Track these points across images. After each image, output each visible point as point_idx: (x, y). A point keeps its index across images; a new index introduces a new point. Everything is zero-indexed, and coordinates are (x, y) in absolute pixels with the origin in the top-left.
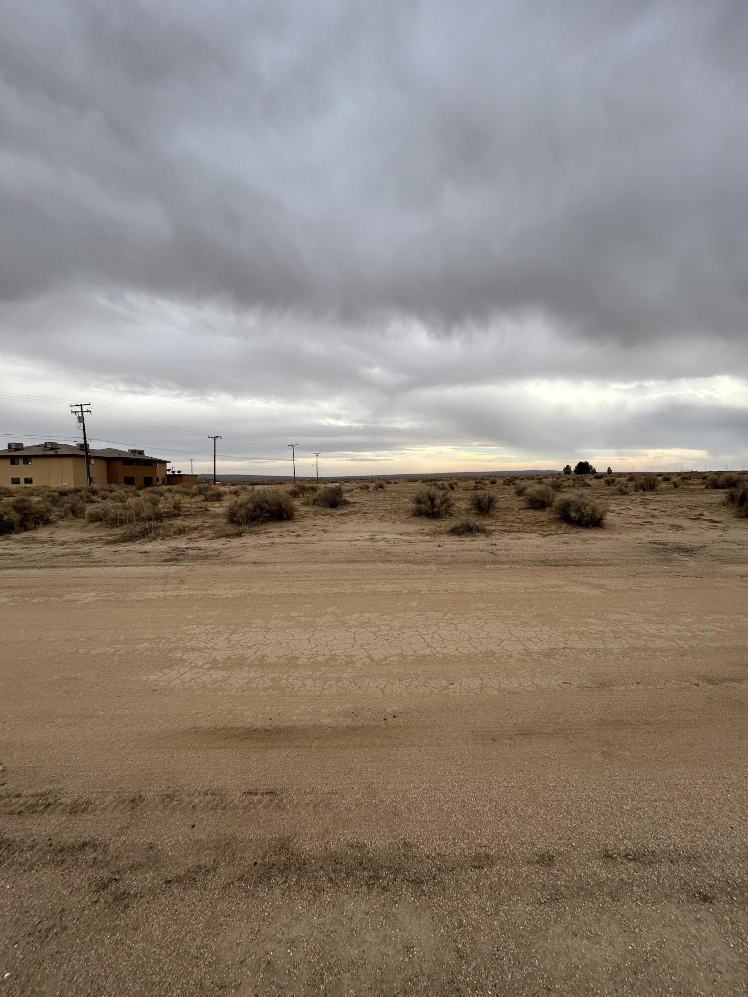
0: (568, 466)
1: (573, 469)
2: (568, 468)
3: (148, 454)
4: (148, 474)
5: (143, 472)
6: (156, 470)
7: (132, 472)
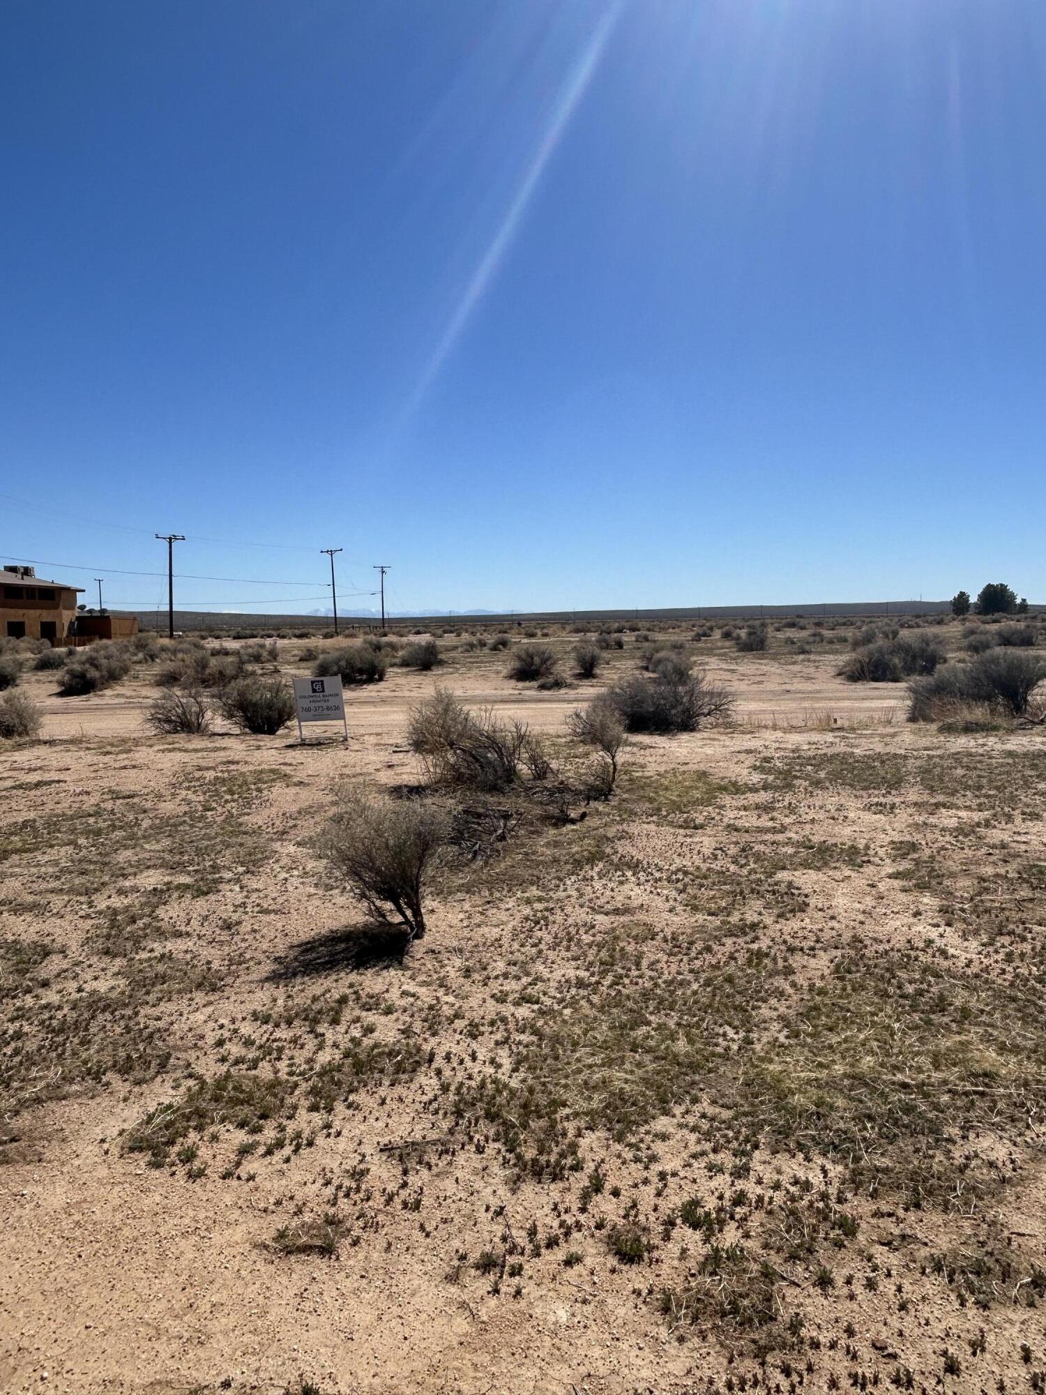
0: (962, 594)
1: (973, 599)
2: (962, 597)
3: (45, 575)
4: (47, 616)
5: (38, 612)
6: (61, 607)
7: (21, 612)
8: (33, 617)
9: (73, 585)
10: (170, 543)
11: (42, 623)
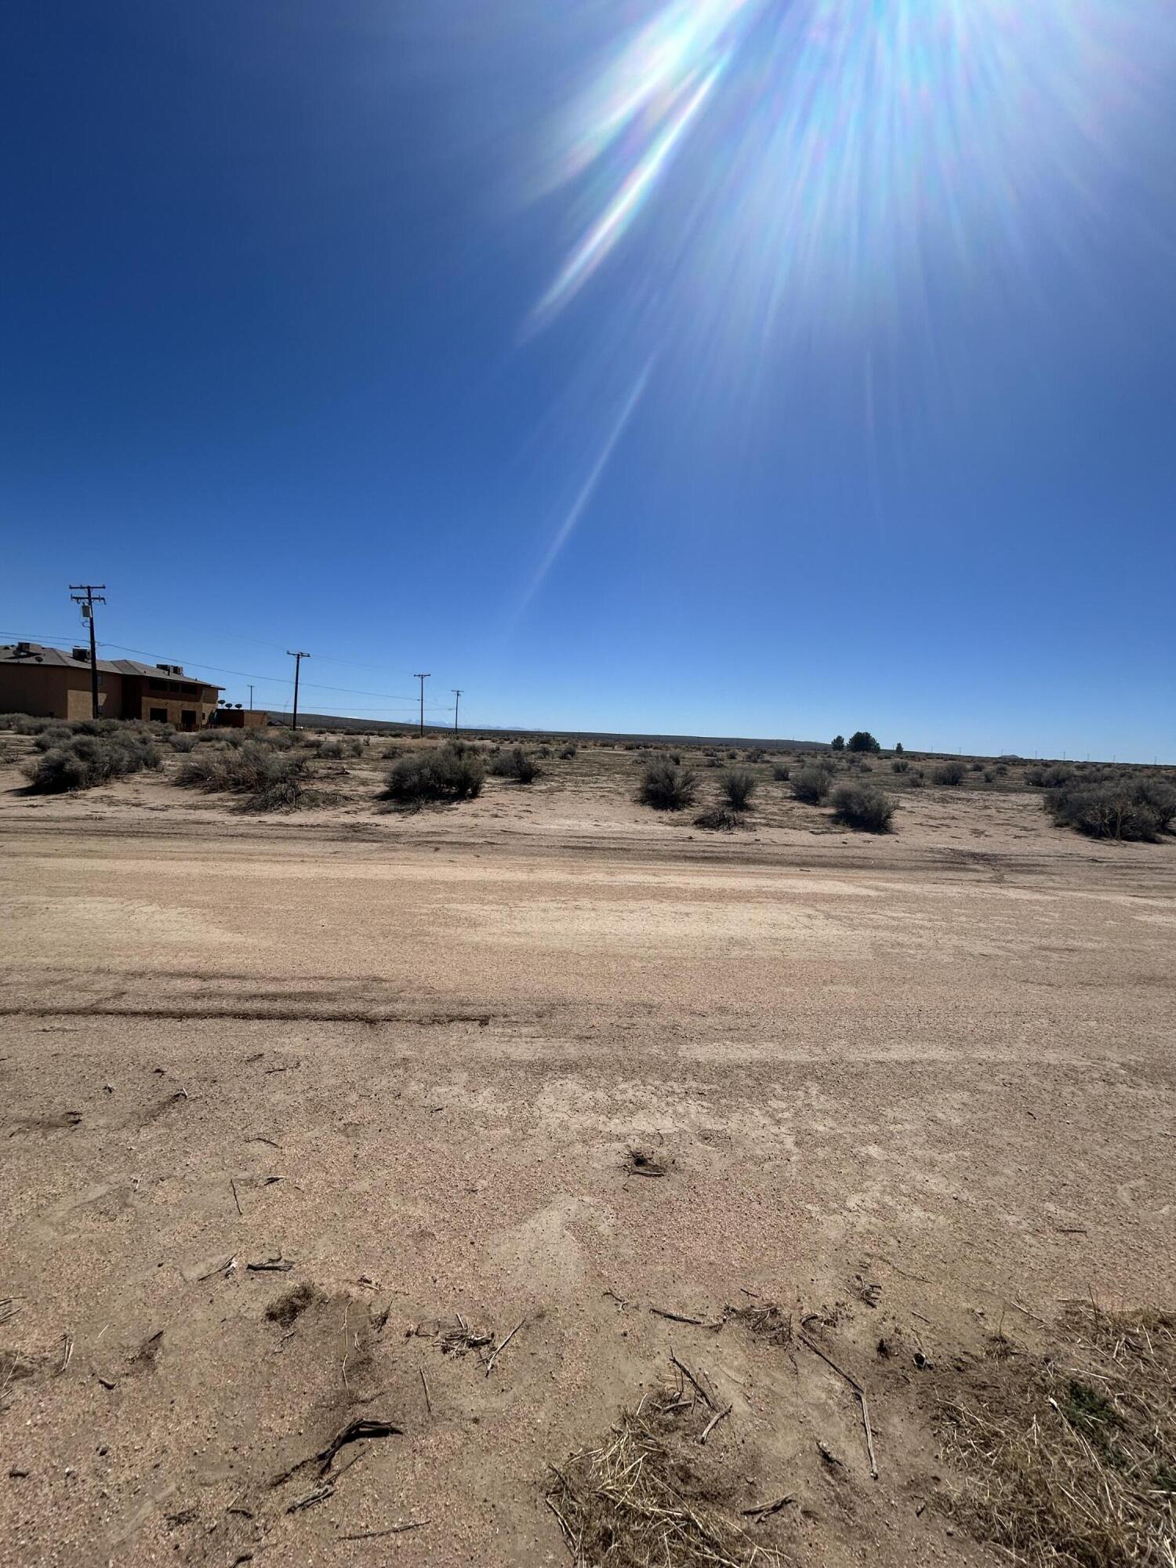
0: (839, 737)
1: (846, 742)
2: (839, 740)
4: (188, 706)
5: (180, 702)
6: (201, 701)
7: (164, 701)
8: (175, 707)
9: (214, 683)
10: (298, 658)
11: (183, 712)
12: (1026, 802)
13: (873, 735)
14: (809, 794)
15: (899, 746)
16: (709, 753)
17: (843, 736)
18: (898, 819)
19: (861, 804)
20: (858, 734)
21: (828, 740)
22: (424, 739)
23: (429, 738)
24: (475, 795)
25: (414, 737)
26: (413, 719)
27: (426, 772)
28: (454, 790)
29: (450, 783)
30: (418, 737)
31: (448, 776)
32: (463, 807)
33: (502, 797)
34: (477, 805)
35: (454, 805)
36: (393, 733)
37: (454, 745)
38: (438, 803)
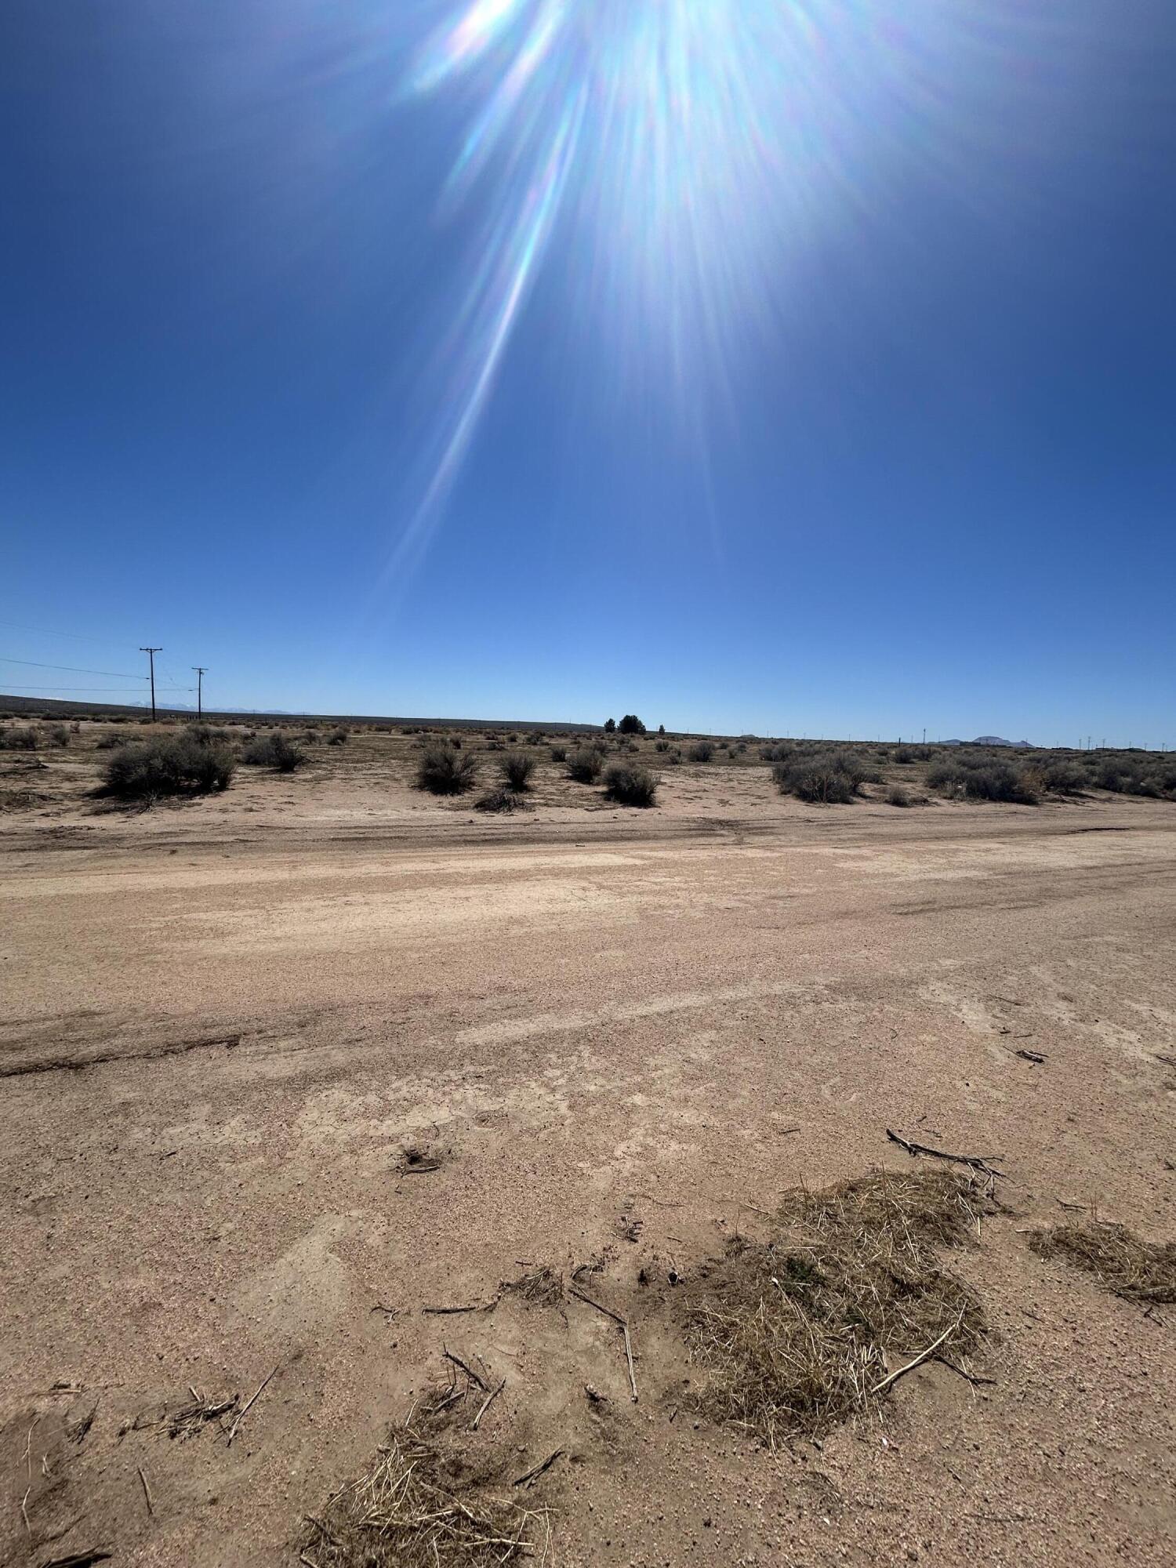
0: (611, 720)
1: (617, 724)
2: (611, 723)
12: (760, 775)
13: (639, 719)
14: (583, 774)
15: (662, 728)
16: (491, 736)
17: (614, 719)
18: (660, 793)
19: (629, 781)
20: (627, 717)
21: (601, 723)
22: (157, 725)
23: (164, 723)
24: (223, 786)
25: (143, 722)
26: (143, 701)
27: (158, 763)
28: (195, 783)
29: (190, 774)
30: (149, 723)
31: (187, 767)
32: (208, 801)
33: (257, 789)
34: (226, 798)
35: (197, 800)
36: (114, 717)
37: (196, 731)
38: (174, 799)
